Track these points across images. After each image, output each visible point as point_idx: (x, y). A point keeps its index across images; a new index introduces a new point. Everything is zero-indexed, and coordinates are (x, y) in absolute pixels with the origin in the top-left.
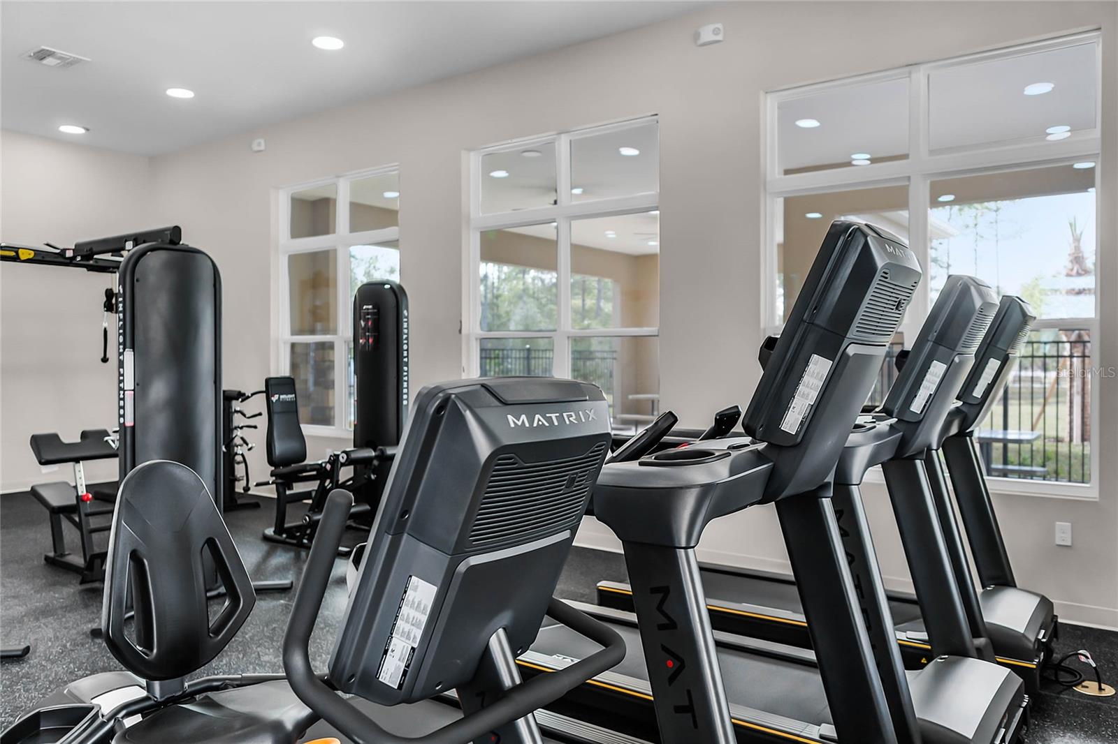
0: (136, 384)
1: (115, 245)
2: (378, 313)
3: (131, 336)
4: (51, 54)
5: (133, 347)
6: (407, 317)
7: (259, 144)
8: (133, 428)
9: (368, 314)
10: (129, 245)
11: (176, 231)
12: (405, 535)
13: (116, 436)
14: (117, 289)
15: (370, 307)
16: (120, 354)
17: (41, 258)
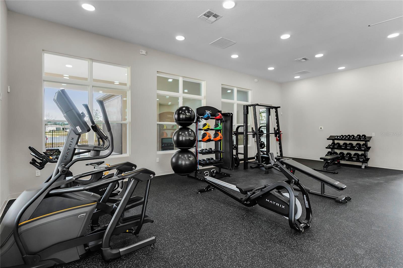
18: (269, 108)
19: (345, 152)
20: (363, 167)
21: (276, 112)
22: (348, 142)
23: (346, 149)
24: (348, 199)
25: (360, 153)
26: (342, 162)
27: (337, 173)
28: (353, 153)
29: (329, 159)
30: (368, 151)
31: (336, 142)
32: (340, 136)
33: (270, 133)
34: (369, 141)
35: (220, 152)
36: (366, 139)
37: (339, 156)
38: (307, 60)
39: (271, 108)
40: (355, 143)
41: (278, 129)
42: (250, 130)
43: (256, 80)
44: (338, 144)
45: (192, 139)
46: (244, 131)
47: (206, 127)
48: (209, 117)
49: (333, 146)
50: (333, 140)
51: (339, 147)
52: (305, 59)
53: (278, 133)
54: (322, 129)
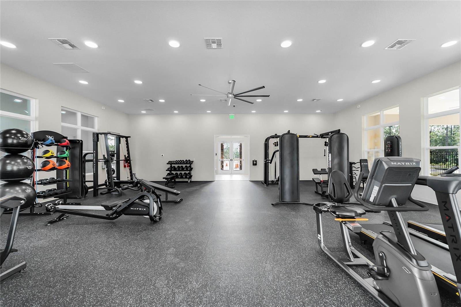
0: (331, 160)
1: (327, 134)
2: (392, 144)
3: (330, 151)
4: (315, 99)
5: (331, 153)
6: (401, 144)
7: (359, 106)
8: (331, 168)
9: (389, 144)
10: (330, 134)
11: (339, 130)
12: (373, 180)
13: (328, 170)
14: (327, 141)
15: (389, 142)
16: (329, 154)
17: (313, 137)
18: (119, 138)
19: (179, 172)
20: (189, 182)
21: (127, 141)
22: (180, 165)
23: (179, 170)
24: (182, 200)
25: (187, 172)
26: (177, 180)
27: (174, 187)
28: (183, 172)
29: (169, 178)
30: (191, 171)
31: (173, 165)
32: (175, 161)
33: (120, 159)
34: (192, 164)
35: (66, 181)
36: (190, 162)
37: (175, 175)
38: (153, 102)
39: (121, 137)
40: (184, 166)
41: (129, 156)
42: (100, 157)
43: (103, 108)
44: (174, 167)
45: (29, 168)
46: (94, 159)
47: (48, 155)
48: (54, 143)
49: (171, 169)
50: (171, 164)
51: (175, 169)
52: (152, 101)
53: (128, 160)
54: (163, 156)
